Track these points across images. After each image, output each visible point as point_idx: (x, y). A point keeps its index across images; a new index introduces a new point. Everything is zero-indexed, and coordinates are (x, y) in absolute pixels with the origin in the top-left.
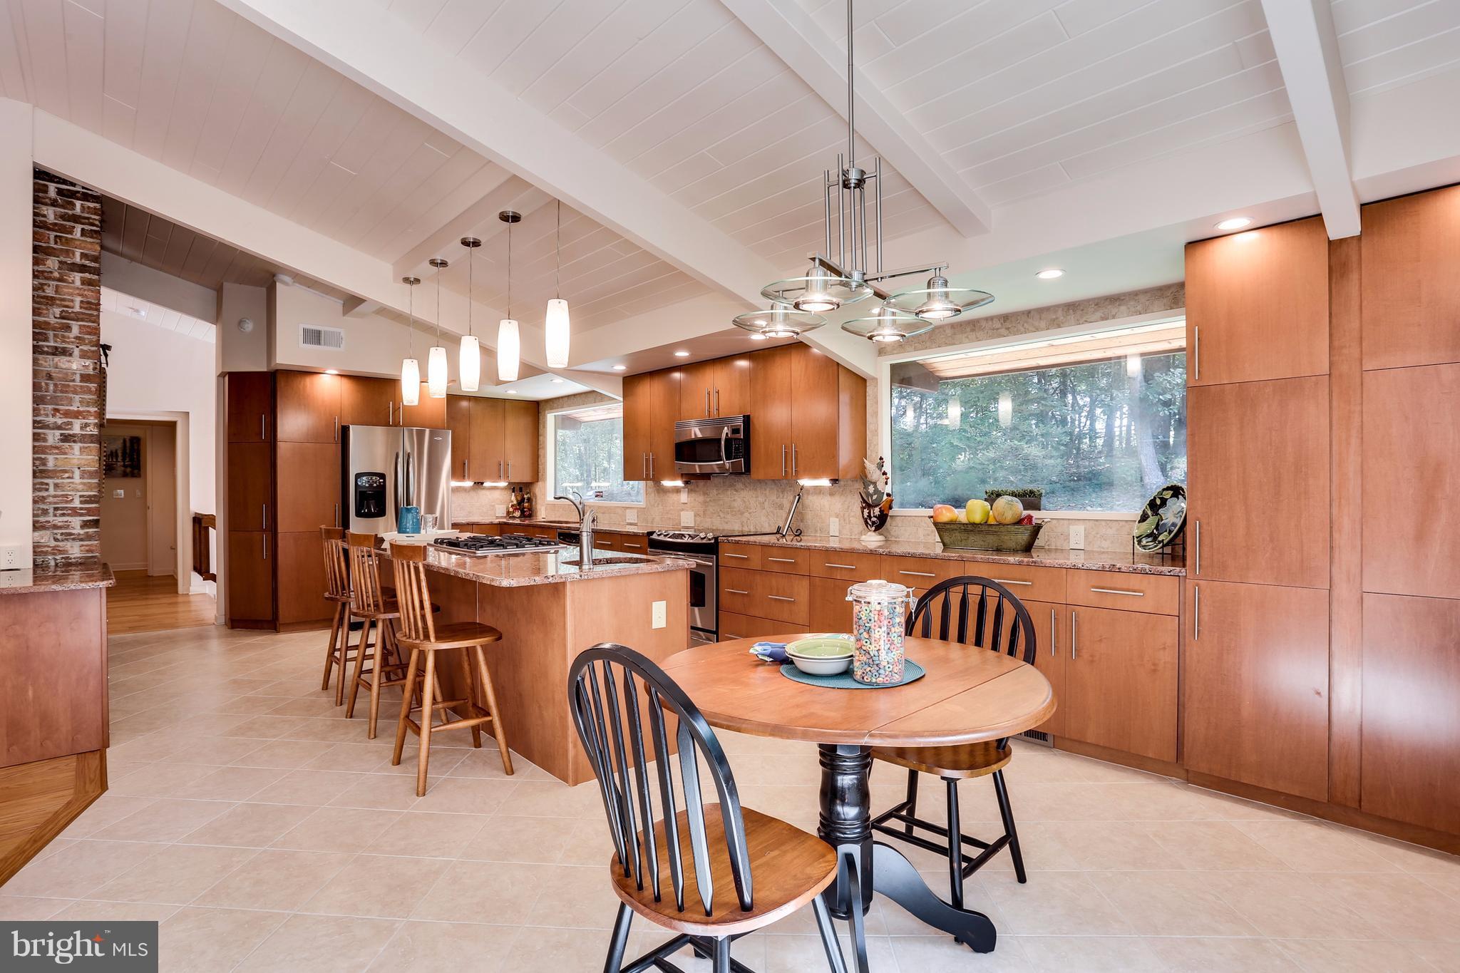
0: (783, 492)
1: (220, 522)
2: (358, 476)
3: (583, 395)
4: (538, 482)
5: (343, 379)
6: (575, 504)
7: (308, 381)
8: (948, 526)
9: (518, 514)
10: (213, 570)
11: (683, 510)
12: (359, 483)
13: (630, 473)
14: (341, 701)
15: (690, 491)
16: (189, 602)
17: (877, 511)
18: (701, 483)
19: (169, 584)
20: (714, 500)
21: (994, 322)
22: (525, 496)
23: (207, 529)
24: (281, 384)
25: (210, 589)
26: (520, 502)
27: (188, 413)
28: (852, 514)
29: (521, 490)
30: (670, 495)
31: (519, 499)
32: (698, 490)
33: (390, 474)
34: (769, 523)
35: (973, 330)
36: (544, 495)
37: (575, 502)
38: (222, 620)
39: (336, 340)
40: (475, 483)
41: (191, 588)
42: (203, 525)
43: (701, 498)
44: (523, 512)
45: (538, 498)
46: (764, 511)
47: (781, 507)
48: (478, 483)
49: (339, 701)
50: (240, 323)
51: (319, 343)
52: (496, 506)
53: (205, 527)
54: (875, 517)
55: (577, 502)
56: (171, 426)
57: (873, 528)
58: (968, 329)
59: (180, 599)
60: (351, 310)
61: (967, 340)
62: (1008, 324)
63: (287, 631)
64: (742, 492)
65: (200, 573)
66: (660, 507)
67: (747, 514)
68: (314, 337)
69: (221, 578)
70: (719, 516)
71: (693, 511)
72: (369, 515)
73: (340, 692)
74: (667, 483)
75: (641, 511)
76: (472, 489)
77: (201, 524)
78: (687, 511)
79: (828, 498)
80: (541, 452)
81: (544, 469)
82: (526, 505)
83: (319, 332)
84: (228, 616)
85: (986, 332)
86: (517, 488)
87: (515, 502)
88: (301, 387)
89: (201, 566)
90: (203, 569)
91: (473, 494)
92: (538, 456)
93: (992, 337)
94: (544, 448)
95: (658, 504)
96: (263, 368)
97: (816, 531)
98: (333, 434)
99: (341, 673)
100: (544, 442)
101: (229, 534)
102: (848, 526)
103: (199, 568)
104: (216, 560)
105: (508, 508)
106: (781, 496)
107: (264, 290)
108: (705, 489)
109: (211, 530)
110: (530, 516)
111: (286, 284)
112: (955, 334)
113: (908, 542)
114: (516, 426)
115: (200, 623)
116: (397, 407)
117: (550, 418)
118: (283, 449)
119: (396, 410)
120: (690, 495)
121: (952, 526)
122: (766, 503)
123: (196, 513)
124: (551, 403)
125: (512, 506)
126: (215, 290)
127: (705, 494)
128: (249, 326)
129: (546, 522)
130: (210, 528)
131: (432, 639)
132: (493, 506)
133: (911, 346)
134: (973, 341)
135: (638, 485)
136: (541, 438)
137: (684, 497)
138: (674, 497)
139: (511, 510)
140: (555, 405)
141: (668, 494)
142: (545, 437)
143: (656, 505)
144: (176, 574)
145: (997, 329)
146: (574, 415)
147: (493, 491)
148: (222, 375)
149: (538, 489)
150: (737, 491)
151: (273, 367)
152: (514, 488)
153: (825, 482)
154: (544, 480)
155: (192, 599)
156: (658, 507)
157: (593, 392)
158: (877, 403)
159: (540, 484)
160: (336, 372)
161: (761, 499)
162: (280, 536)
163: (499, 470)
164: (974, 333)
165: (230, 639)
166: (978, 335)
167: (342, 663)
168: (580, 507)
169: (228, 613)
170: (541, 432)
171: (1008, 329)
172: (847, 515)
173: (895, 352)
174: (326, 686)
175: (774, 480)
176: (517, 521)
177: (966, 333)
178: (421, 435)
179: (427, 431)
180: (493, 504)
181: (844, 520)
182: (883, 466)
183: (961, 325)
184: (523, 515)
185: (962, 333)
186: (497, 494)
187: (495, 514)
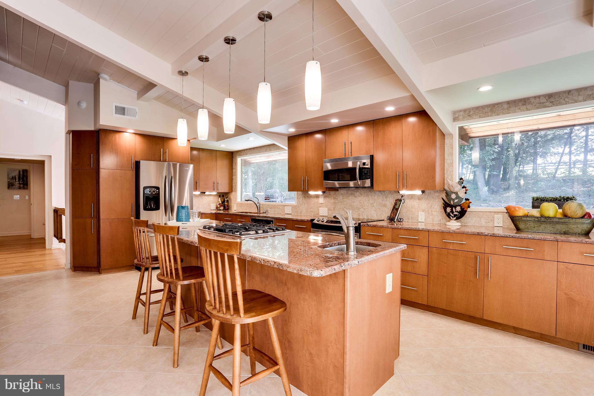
0: (386, 198)
1: (68, 212)
2: (145, 188)
3: (259, 148)
4: (232, 192)
5: (136, 135)
6: (255, 203)
7: (117, 136)
8: (525, 219)
9: (222, 208)
10: (64, 237)
11: (320, 207)
12: (146, 192)
13: (292, 188)
14: (147, 331)
15: (325, 197)
16: (51, 254)
17: (458, 209)
18: (332, 193)
19: (41, 243)
20: (340, 202)
21: (541, 99)
22: (226, 199)
23: (61, 216)
24: (102, 136)
25: (62, 246)
26: (223, 202)
27: (51, 156)
28: (434, 210)
29: (223, 196)
30: (312, 199)
31: (222, 200)
32: (330, 196)
33: (162, 187)
34: (377, 214)
35: (524, 105)
36: (236, 198)
37: (255, 202)
38: (69, 266)
39: (134, 114)
40: (201, 192)
41: (52, 245)
42: (59, 214)
43: (332, 201)
44: (224, 207)
45: (232, 200)
46: (373, 208)
47: (385, 206)
48: (203, 192)
49: (146, 331)
50: (79, 103)
51: (124, 114)
52: (211, 204)
53: (60, 215)
54: (457, 212)
55: (256, 202)
56: (42, 163)
57: (455, 218)
58: (520, 104)
59: (47, 252)
60: (143, 96)
61: (520, 110)
62: (552, 100)
63: (105, 273)
64: (359, 198)
65: (57, 238)
66: (306, 205)
67: (362, 210)
68: (121, 111)
69: (68, 241)
70: (344, 210)
71: (327, 207)
72: (152, 210)
73: (146, 325)
74: (311, 193)
75: (293, 207)
76: (199, 195)
77: (58, 213)
78: (323, 207)
79: (418, 201)
80: (234, 177)
81: (236, 186)
82: (226, 204)
83: (124, 108)
84: (72, 265)
85: (534, 105)
86: (221, 195)
87: (221, 202)
88: (113, 138)
89: (58, 235)
90: (59, 237)
91: (200, 198)
92: (232, 179)
93: (538, 108)
94: (236, 175)
95: (305, 204)
96: (92, 128)
97: (409, 219)
98: (131, 165)
99: (147, 312)
100: (236, 172)
101: (72, 219)
102: (431, 217)
103: (56, 236)
104: (66, 232)
105: (217, 205)
106: (385, 200)
107: (92, 85)
108: (335, 196)
109: (63, 217)
110: (228, 209)
111: (105, 79)
112: (510, 107)
113: (474, 226)
114: (222, 165)
115: (57, 267)
116: (165, 152)
117: (239, 160)
118: (103, 173)
119: (164, 153)
120: (325, 199)
121: (528, 219)
122: (375, 204)
123: (55, 207)
124: (240, 153)
125: (219, 204)
126: (64, 86)
127: (334, 198)
128: (84, 105)
129: (237, 212)
130: (62, 215)
131: (242, 314)
132: (210, 204)
133: (477, 115)
134: (524, 111)
135: (294, 194)
136: (234, 170)
137: (321, 200)
138: (315, 200)
139: (219, 206)
140: (242, 154)
141: (311, 199)
142: (236, 170)
143: (304, 204)
144: (45, 236)
145: (544, 103)
146: (248, 160)
147: (209, 197)
148: (68, 132)
149: (232, 196)
150: (355, 197)
151: (98, 127)
152: (220, 195)
153: (418, 192)
154: (236, 191)
155: (54, 251)
156: (304, 205)
157: (274, 144)
158: (452, 148)
159: (233, 193)
160: (133, 131)
161: (371, 201)
162: (101, 221)
163: (214, 186)
164: (525, 106)
165: (73, 279)
166: (528, 107)
167: (147, 306)
168: (258, 205)
169: (72, 262)
170: (234, 167)
171: (552, 102)
172: (430, 210)
173: (465, 119)
174: (134, 317)
175: (380, 191)
176: (222, 212)
177: (519, 106)
178: (175, 166)
179: (178, 164)
180: (209, 203)
181: (428, 213)
182: (463, 183)
183: (515, 102)
184: (225, 209)
185: (516, 107)
186: (211, 198)
187: (211, 208)
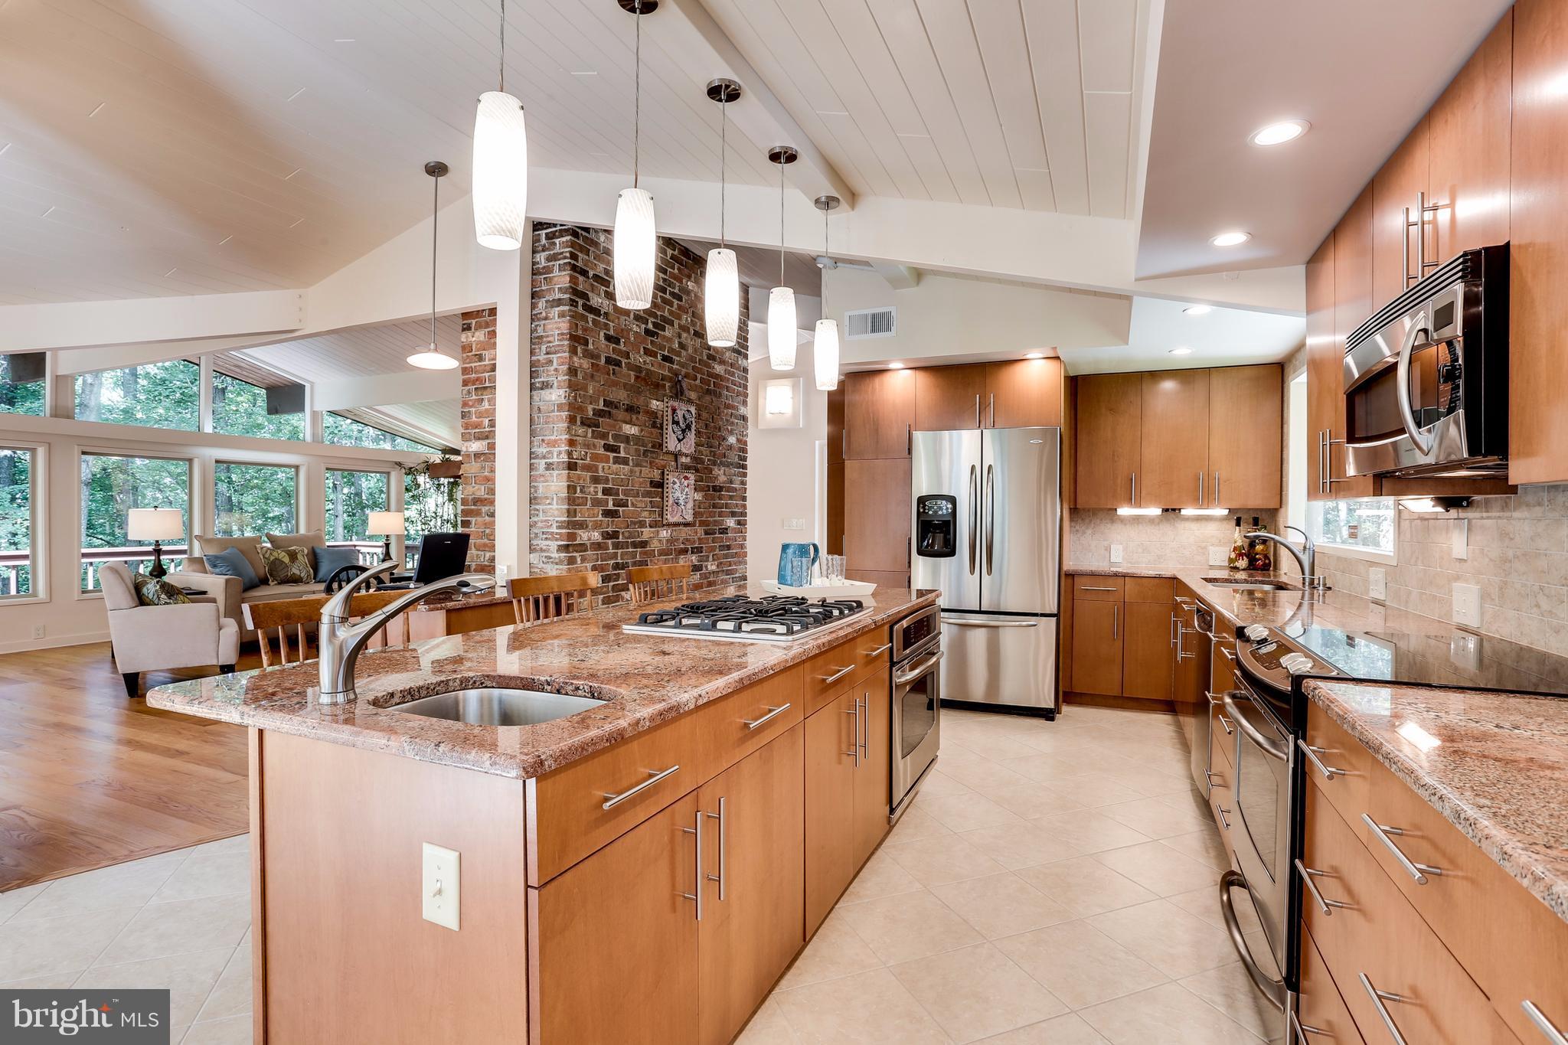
2: (920, 500)
4: (1281, 509)
5: (917, 372)
7: (878, 381)
9: (1243, 563)
11: (1457, 578)
12: (922, 510)
15: (1472, 527)
22: (1260, 533)
24: (849, 387)
26: (1251, 544)
29: (1250, 523)
31: (1248, 538)
32: (1488, 523)
33: (962, 496)
39: (886, 323)
40: (1164, 510)
44: (1254, 559)
48: (1170, 510)
52: (1210, 549)
72: (932, 554)
76: (1160, 519)
80: (1285, 454)
81: (1287, 485)
82: (1260, 548)
86: (1246, 519)
87: (1241, 544)
88: (870, 389)
91: (1162, 528)
92: (1281, 461)
94: (1287, 446)
95: (1418, 558)
98: (906, 446)
100: (1288, 435)
105: (1229, 553)
108: (1504, 519)
114: (1233, 411)
116: (987, 402)
117: (1293, 390)
118: (850, 469)
119: (987, 405)
124: (1294, 361)
125: (1236, 550)
132: (1205, 548)
136: (1285, 429)
139: (1233, 555)
140: (1298, 363)
141: (1432, 535)
142: (1288, 426)
147: (1199, 524)
152: (1240, 519)
154: (1287, 503)
163: (1198, 488)
168: (1306, 560)
170: (1285, 416)
180: (1204, 544)
184: (1252, 566)
186: (1211, 530)
187: (1208, 560)
